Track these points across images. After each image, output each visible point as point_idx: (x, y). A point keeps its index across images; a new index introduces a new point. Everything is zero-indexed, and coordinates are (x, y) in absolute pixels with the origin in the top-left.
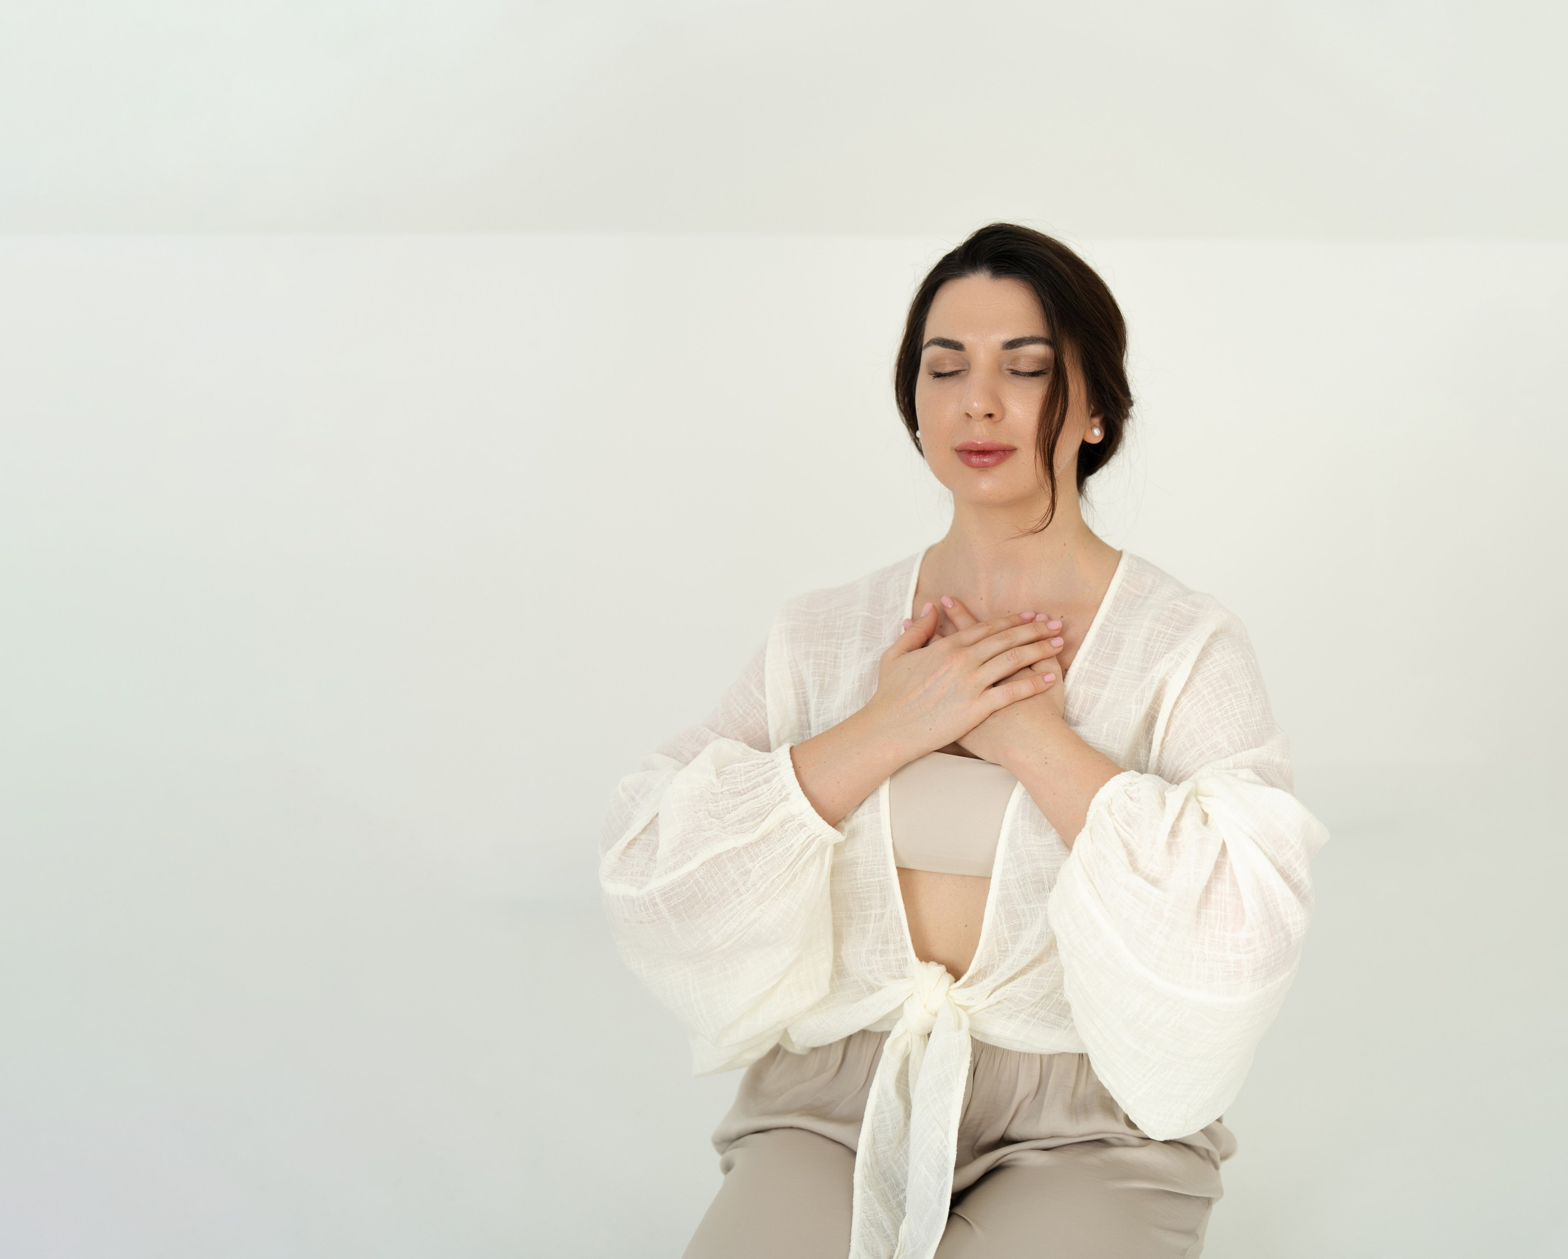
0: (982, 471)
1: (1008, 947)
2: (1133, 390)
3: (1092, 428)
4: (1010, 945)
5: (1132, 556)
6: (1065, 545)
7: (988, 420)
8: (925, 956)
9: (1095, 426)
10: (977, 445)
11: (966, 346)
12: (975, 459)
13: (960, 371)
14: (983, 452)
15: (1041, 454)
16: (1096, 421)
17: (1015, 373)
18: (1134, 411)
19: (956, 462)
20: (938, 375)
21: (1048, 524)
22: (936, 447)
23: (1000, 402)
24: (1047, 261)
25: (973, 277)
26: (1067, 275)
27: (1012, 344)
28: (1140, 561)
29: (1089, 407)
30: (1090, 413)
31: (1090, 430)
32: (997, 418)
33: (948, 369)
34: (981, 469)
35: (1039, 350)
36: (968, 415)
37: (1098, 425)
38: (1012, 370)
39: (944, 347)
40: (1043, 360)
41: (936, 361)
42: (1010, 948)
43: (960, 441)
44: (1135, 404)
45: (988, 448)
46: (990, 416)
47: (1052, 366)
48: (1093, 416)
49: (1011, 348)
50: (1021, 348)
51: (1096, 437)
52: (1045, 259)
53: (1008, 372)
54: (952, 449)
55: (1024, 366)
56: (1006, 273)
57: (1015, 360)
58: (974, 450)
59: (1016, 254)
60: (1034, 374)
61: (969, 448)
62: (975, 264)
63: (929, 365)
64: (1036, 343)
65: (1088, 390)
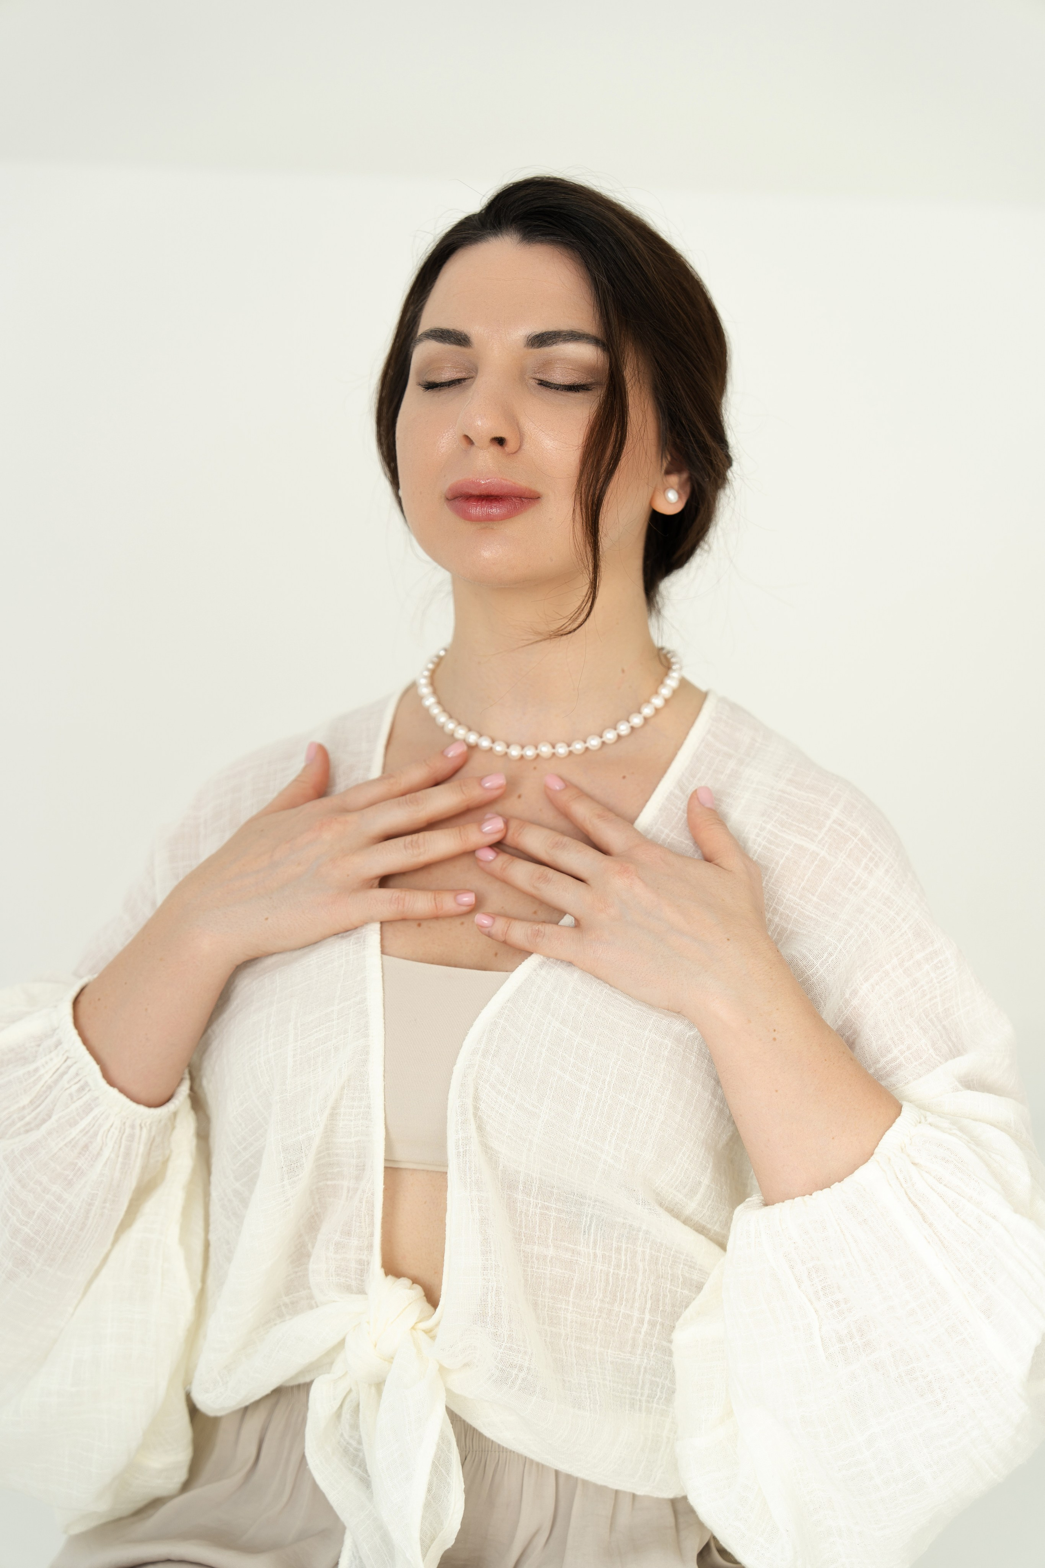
0: (485, 528)
2: (732, 437)
3: (665, 490)
5: (723, 700)
6: (623, 671)
7: (497, 448)
8: (392, 1269)
9: (672, 488)
10: (480, 485)
11: (474, 339)
12: (477, 510)
14: (488, 498)
15: (581, 509)
16: (674, 479)
17: (544, 384)
18: (734, 474)
19: (447, 515)
20: (431, 386)
21: (585, 620)
22: (421, 493)
23: (518, 424)
24: (608, 226)
25: (494, 241)
26: (637, 251)
27: (541, 340)
28: (734, 708)
29: (663, 456)
30: (665, 465)
31: (662, 493)
32: (511, 445)
33: (447, 375)
34: (483, 525)
35: (584, 353)
36: (468, 439)
37: (676, 487)
38: (539, 380)
39: (441, 342)
40: (590, 370)
41: (431, 363)
43: (455, 481)
44: (735, 464)
45: (495, 491)
46: (500, 441)
47: (605, 379)
48: (668, 472)
49: (539, 347)
50: (556, 347)
51: (671, 504)
52: (605, 222)
53: (533, 383)
54: (441, 495)
55: (559, 376)
56: (542, 235)
57: (547, 364)
58: (474, 493)
59: (562, 211)
60: (575, 389)
61: (467, 491)
62: (500, 223)
63: (419, 373)
64: (579, 341)
65: (659, 427)
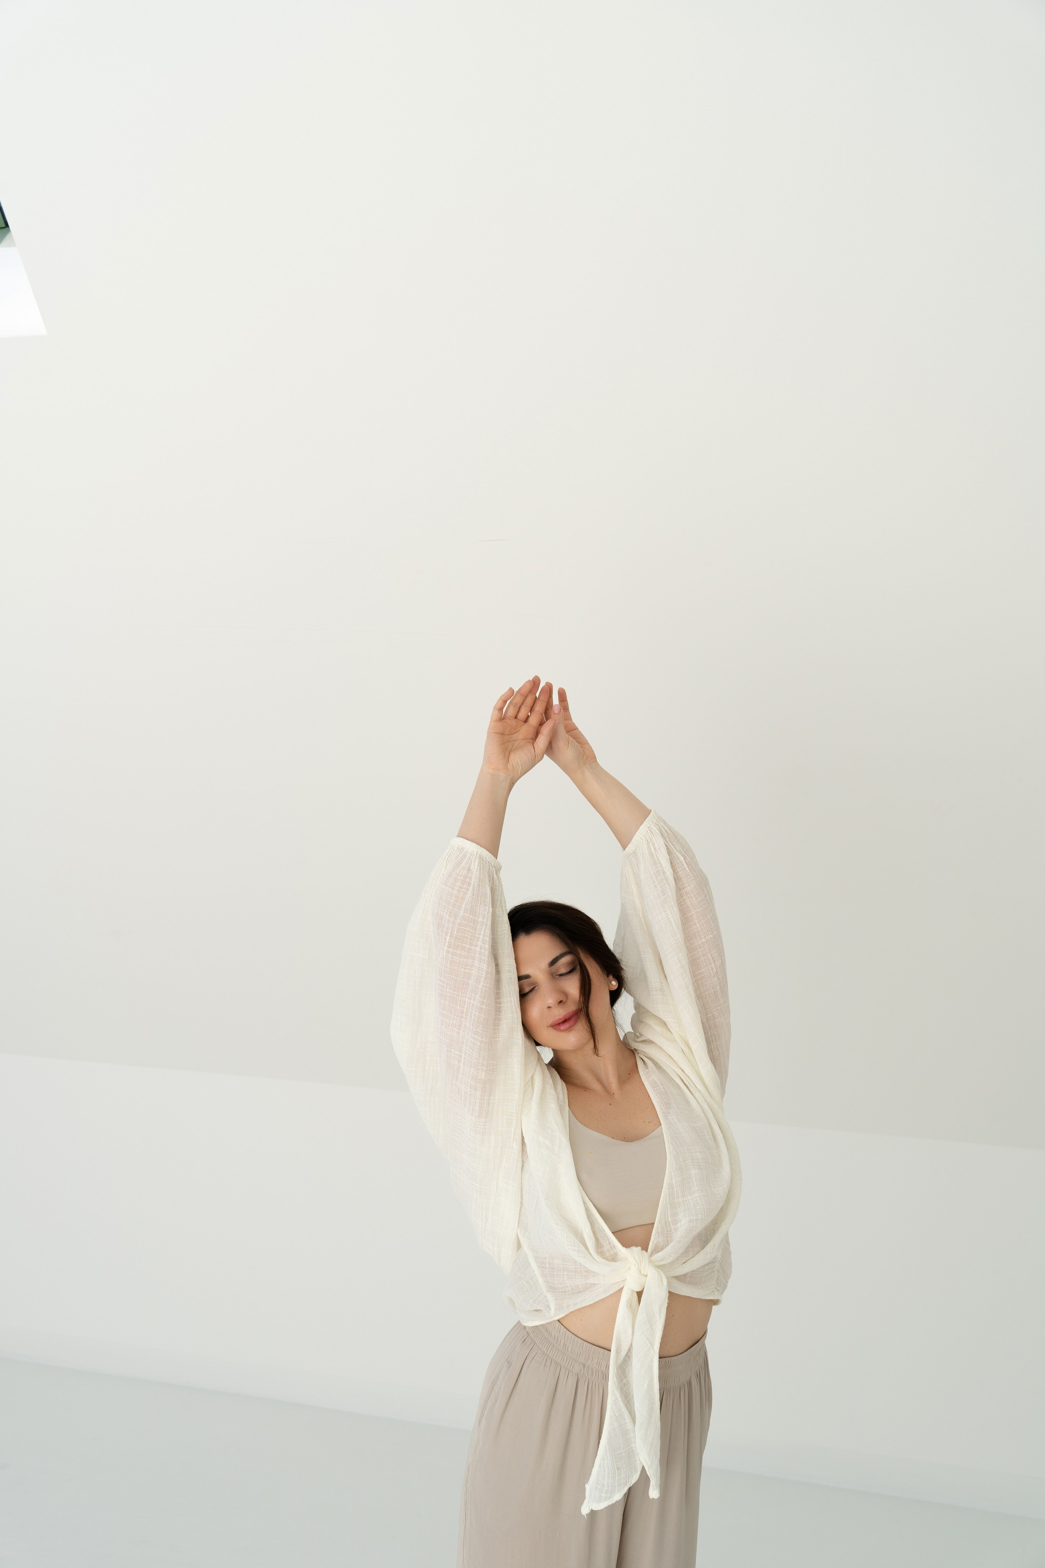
0: (570, 1031)
1: (671, 1228)
3: (611, 983)
4: (672, 1226)
7: (561, 1004)
9: (612, 981)
10: (561, 1019)
11: (531, 975)
12: (562, 1027)
13: (534, 987)
14: (566, 1021)
16: (610, 978)
17: (561, 975)
19: (553, 1032)
20: (525, 995)
23: (563, 992)
27: (553, 963)
32: (564, 1001)
33: (528, 989)
34: (569, 1030)
35: (567, 959)
36: (549, 1007)
37: (613, 979)
38: (559, 975)
40: (572, 963)
42: (672, 1228)
43: (551, 1021)
45: (568, 1018)
46: (561, 1002)
47: (576, 964)
48: (608, 976)
49: (553, 965)
50: (558, 962)
51: (614, 986)
53: (558, 977)
54: (547, 1027)
55: (563, 970)
56: (533, 929)
57: (558, 969)
58: (560, 1022)
60: (570, 972)
61: (557, 1023)
64: (564, 956)
